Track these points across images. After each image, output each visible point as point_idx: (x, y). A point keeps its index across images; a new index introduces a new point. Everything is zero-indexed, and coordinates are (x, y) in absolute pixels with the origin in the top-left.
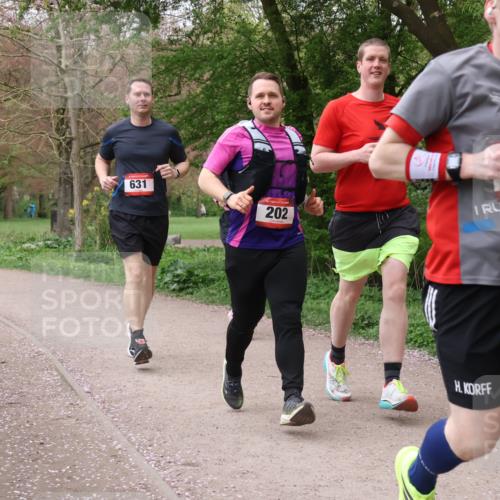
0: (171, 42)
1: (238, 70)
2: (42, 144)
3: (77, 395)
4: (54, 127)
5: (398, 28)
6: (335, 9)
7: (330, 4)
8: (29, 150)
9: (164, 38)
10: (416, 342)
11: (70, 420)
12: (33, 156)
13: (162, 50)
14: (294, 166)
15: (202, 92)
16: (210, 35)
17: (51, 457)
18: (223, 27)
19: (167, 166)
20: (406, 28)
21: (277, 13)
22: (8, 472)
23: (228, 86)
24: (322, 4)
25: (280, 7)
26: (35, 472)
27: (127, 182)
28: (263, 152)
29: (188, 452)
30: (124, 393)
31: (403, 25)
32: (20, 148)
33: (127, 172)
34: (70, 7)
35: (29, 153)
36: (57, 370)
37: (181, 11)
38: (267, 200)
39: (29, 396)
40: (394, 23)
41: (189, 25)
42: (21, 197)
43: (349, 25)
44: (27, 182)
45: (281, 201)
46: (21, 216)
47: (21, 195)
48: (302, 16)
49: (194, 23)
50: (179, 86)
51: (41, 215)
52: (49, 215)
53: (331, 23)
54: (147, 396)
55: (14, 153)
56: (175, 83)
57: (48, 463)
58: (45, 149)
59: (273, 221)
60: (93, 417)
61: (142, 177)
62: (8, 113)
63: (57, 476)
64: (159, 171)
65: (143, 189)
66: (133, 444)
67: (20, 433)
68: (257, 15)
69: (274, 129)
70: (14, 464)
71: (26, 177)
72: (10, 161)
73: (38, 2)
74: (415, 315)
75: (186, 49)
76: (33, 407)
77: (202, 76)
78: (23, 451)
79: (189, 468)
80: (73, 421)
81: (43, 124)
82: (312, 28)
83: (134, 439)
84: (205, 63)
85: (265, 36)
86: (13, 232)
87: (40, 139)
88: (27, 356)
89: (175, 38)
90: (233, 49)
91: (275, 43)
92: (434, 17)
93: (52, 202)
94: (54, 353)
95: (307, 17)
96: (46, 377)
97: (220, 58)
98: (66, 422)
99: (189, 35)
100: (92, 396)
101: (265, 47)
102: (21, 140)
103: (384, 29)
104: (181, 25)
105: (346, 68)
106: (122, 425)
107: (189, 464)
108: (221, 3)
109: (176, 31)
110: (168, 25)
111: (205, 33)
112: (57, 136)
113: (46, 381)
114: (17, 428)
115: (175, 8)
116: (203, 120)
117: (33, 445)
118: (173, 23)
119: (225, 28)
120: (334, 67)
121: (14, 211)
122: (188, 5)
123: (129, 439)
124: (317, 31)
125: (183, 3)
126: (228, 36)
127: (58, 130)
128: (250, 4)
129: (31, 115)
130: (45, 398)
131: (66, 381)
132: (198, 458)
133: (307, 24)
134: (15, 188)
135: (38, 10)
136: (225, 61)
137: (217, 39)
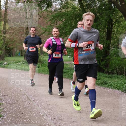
0: (55, 11)
1: (72, 18)
2: (22, 37)
3: (31, 101)
4: (25, 33)
5: (114, 7)
6: (97, 2)
7: (96, 1)
8: (19, 39)
9: (53, 10)
10: (118, 88)
11: (29, 107)
12: (20, 40)
13: (53, 13)
14: (61, 46)
15: (62, 24)
16: (65, 9)
17: (25, 117)
18: (68, 7)
19: (38, 45)
20: (116, 7)
21: (82, 3)
22: (14, 121)
23: (69, 22)
24: (94, 1)
25: (83, 2)
26: (21, 121)
27: (30, 49)
28: (54, 44)
29: (59, 116)
30: (43, 101)
31: (115, 6)
32: (16, 39)
33: (30, 46)
34: (29, 2)
35: (19, 40)
36: (26, 95)
37: (57, 3)
38: (55, 53)
39: (19, 101)
40: (112, 6)
41: (59, 6)
42: (17, 51)
43: (100, 7)
44: (18, 47)
45: (58, 53)
46: (17, 56)
47: (17, 50)
48: (88, 4)
49: (61, 6)
50: (57, 22)
51: (22, 56)
52: (24, 55)
53: (96, 6)
54: (49, 102)
55: (15, 40)
56: (56, 22)
57: (24, 118)
58: (23, 39)
59: (56, 57)
60: (35, 107)
61: (33, 48)
62: (13, 29)
63: (26, 122)
64: (37, 47)
65: (33, 50)
66: (45, 114)
67: (17, 111)
68: (77, 4)
69: (57, 39)
70: (15, 119)
71: (18, 46)
72: (14, 42)
73: (21, 1)
74: (117, 81)
75: (59, 13)
76: (20, 104)
77: (63, 20)
78: (17, 115)
79: (59, 120)
80: (30, 108)
81: (22, 32)
82: (91, 7)
83: (45, 112)
84: (64, 16)
85: (79, 10)
86: (15, 60)
87: (21, 36)
88: (18, 91)
89: (56, 10)
90: (71, 13)
91: (81, 11)
92: (123, 4)
93: (24, 52)
94: (25, 90)
95: (90, 4)
96: (23, 97)
97: (68, 15)
98: (28, 108)
99: (59, 9)
100: (35, 101)
101: (79, 12)
102: (17, 36)
103: (110, 7)
104: (57, 7)
105: (100, 17)
106: (42, 109)
107: (59, 119)
108: (68, 1)
109: (56, 8)
110: (54, 7)
111: (63, 9)
112: (26, 35)
113: (23, 98)
114: (16, 109)
115: (56, 2)
116: (63, 31)
117: (20, 114)
118: (55, 6)
119: (69, 7)
120: (97, 17)
121: (15, 54)
122: (59, 1)
123: (44, 113)
124: (92, 8)
125: (58, 1)
126: (69, 10)
127: (26, 34)
128: (75, 1)
129: (19, 30)
130: (23, 102)
131: (28, 98)
132: (62, 117)
133: (90, 6)
134: (15, 49)
135: (21, 3)
136: (69, 16)
137: (67, 10)
